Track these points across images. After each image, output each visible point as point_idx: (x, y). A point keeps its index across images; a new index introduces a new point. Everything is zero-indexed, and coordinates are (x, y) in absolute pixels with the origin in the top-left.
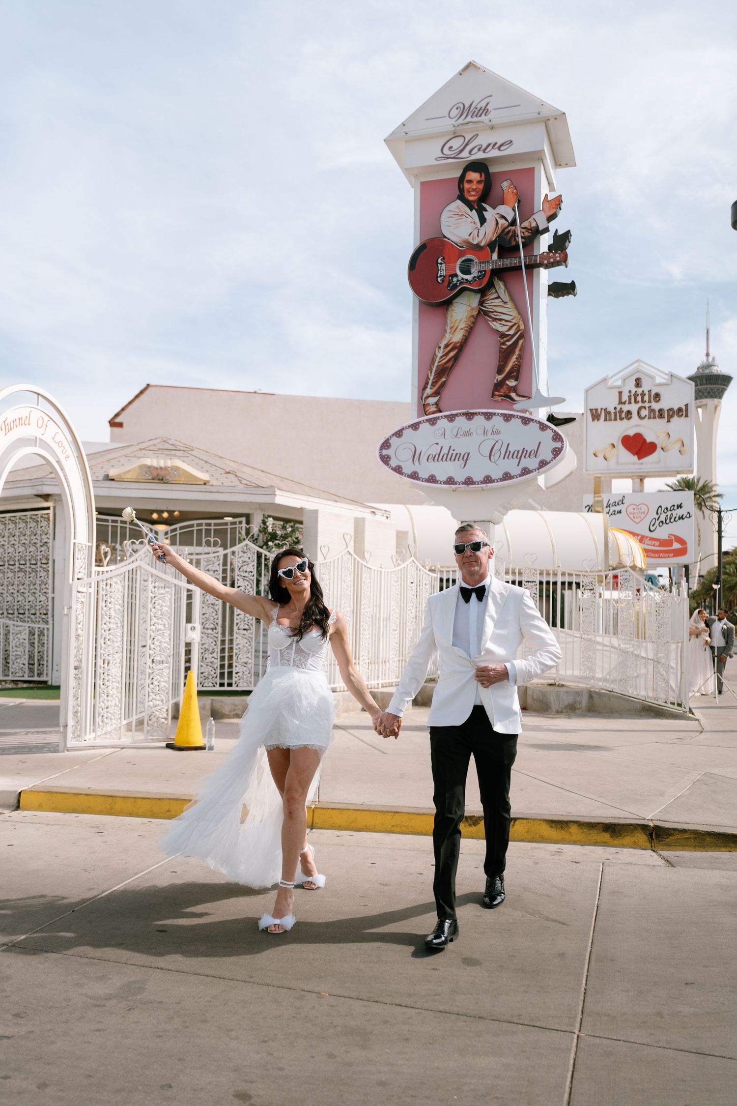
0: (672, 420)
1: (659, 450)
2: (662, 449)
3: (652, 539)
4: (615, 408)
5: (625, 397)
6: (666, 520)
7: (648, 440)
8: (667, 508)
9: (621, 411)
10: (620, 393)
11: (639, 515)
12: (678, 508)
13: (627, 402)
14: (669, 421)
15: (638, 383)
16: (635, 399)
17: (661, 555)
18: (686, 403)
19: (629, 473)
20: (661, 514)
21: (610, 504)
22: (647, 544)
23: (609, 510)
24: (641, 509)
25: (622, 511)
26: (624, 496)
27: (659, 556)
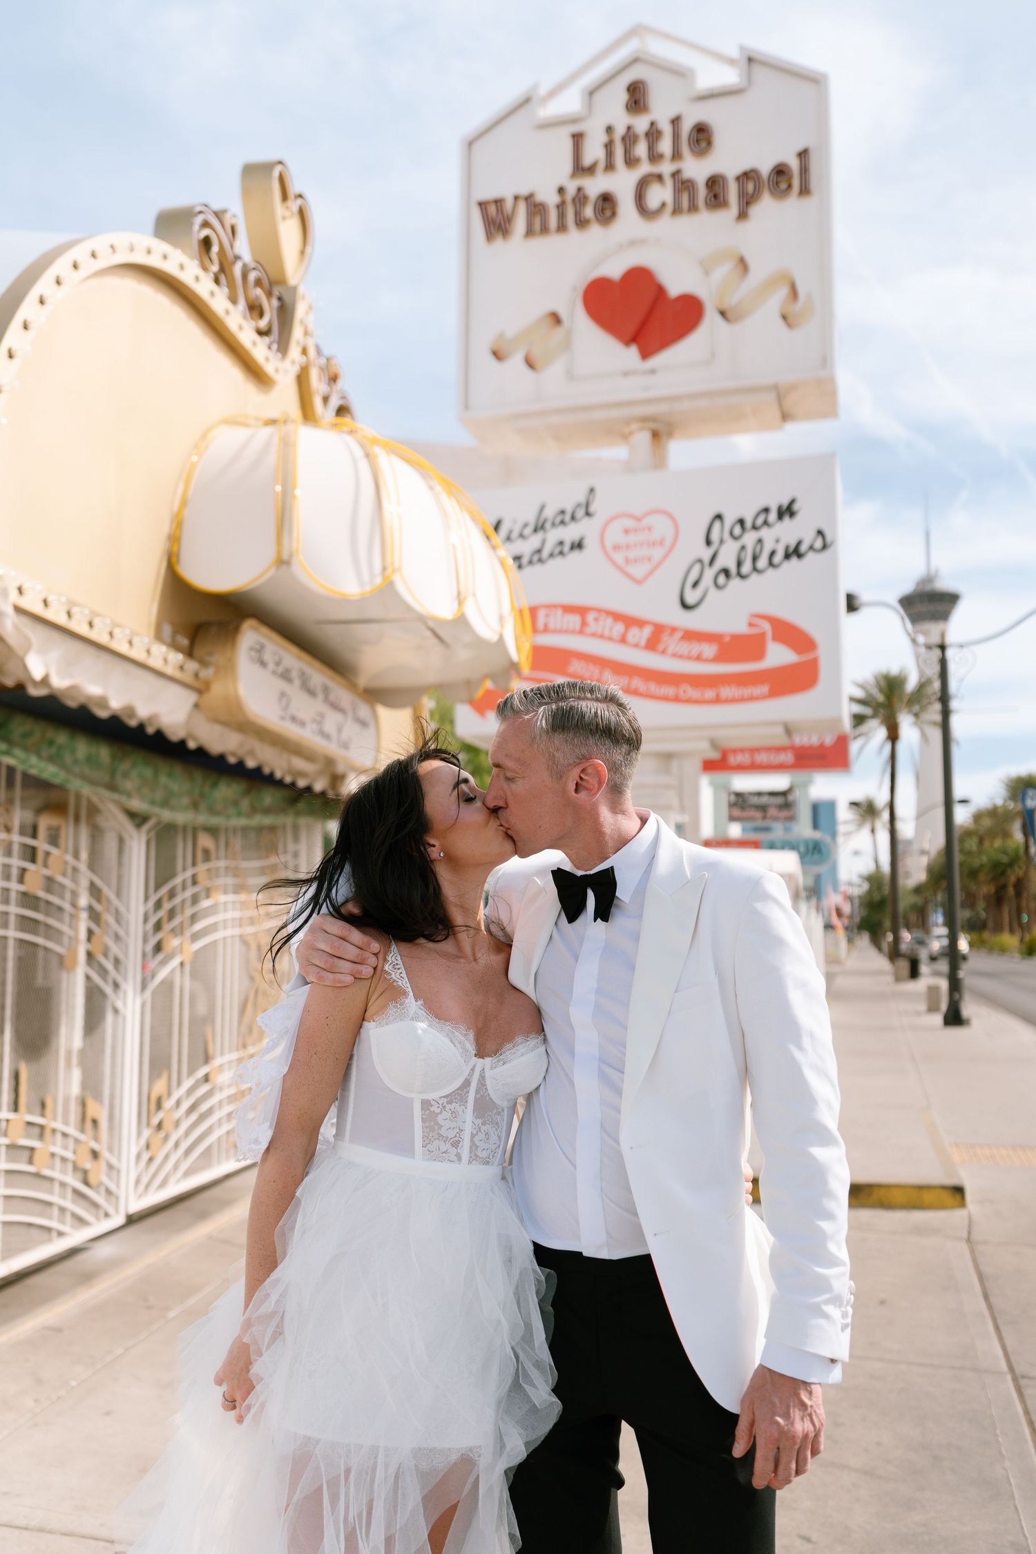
0: (754, 210)
1: (710, 318)
2: (723, 314)
3: (691, 636)
4: (561, 191)
5: (593, 151)
6: (739, 564)
7: (675, 287)
8: (741, 522)
9: (580, 199)
10: (577, 139)
11: (645, 552)
12: (781, 515)
13: (601, 165)
14: (743, 216)
15: (637, 99)
16: (627, 152)
17: (726, 692)
18: (801, 148)
19: (607, 406)
20: (722, 542)
21: (545, 521)
22: (674, 655)
23: (544, 542)
24: (650, 529)
25: (586, 542)
26: (592, 490)
27: (718, 695)
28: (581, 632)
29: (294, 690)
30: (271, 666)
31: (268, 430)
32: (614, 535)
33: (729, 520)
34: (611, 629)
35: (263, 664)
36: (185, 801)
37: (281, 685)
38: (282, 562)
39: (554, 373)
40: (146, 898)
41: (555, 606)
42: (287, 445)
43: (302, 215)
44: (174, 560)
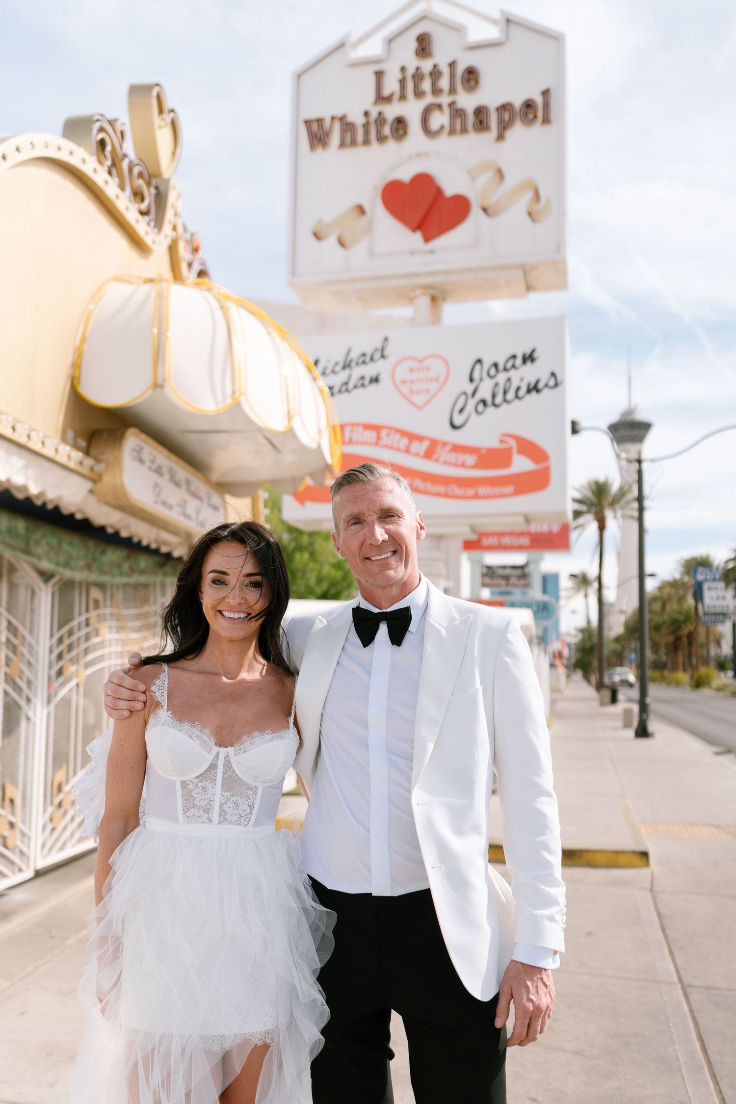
0: (510, 134)
1: (476, 213)
2: (485, 210)
3: (457, 449)
4: (366, 114)
5: (391, 86)
6: (494, 396)
7: (450, 190)
8: (496, 365)
9: (381, 120)
10: (379, 75)
11: (425, 386)
12: (525, 360)
13: (397, 96)
14: (500, 137)
15: (424, 46)
16: (416, 86)
17: (483, 490)
18: (543, 88)
19: (398, 276)
20: (481, 379)
21: (351, 361)
22: (445, 463)
23: (350, 377)
24: (428, 369)
25: (381, 378)
26: (386, 339)
27: (476, 493)
28: (377, 444)
29: (164, 482)
30: (148, 464)
31: (148, 286)
32: (402, 373)
33: (487, 363)
34: (399, 442)
35: (142, 462)
36: (82, 563)
37: (155, 478)
38: (157, 386)
39: (358, 251)
40: (52, 636)
41: (358, 425)
42: (162, 299)
43: (174, 126)
44: (76, 382)
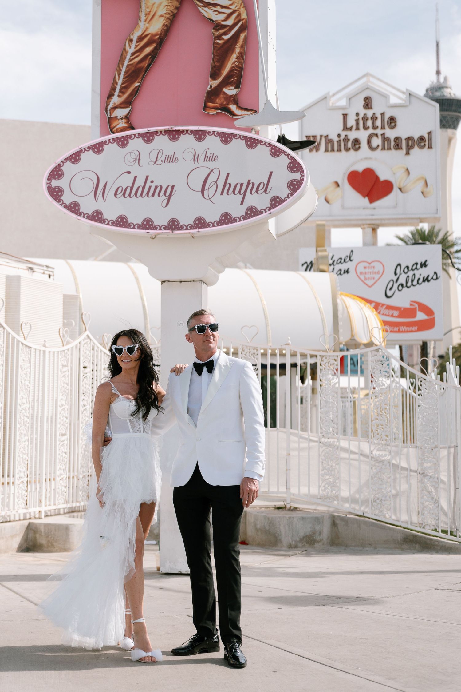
0: (412, 152)
1: (395, 190)
2: (400, 189)
3: (389, 307)
4: (339, 136)
5: (351, 122)
6: (407, 283)
7: (382, 178)
8: (407, 267)
9: (346, 140)
10: (345, 116)
11: (372, 276)
12: (421, 266)
13: (354, 128)
14: (408, 153)
15: (368, 103)
16: (364, 124)
17: (402, 328)
18: (429, 131)
19: (357, 220)
20: (400, 274)
21: (334, 261)
22: (383, 314)
23: (333, 269)
24: (374, 267)
25: (349, 270)
26: (352, 251)
27: (399, 330)
33: (403, 266)
39: (336, 205)
